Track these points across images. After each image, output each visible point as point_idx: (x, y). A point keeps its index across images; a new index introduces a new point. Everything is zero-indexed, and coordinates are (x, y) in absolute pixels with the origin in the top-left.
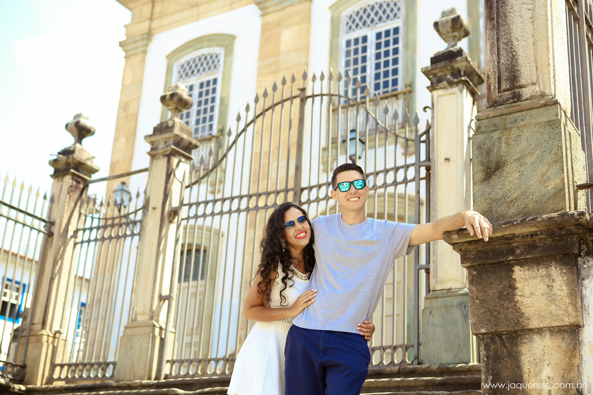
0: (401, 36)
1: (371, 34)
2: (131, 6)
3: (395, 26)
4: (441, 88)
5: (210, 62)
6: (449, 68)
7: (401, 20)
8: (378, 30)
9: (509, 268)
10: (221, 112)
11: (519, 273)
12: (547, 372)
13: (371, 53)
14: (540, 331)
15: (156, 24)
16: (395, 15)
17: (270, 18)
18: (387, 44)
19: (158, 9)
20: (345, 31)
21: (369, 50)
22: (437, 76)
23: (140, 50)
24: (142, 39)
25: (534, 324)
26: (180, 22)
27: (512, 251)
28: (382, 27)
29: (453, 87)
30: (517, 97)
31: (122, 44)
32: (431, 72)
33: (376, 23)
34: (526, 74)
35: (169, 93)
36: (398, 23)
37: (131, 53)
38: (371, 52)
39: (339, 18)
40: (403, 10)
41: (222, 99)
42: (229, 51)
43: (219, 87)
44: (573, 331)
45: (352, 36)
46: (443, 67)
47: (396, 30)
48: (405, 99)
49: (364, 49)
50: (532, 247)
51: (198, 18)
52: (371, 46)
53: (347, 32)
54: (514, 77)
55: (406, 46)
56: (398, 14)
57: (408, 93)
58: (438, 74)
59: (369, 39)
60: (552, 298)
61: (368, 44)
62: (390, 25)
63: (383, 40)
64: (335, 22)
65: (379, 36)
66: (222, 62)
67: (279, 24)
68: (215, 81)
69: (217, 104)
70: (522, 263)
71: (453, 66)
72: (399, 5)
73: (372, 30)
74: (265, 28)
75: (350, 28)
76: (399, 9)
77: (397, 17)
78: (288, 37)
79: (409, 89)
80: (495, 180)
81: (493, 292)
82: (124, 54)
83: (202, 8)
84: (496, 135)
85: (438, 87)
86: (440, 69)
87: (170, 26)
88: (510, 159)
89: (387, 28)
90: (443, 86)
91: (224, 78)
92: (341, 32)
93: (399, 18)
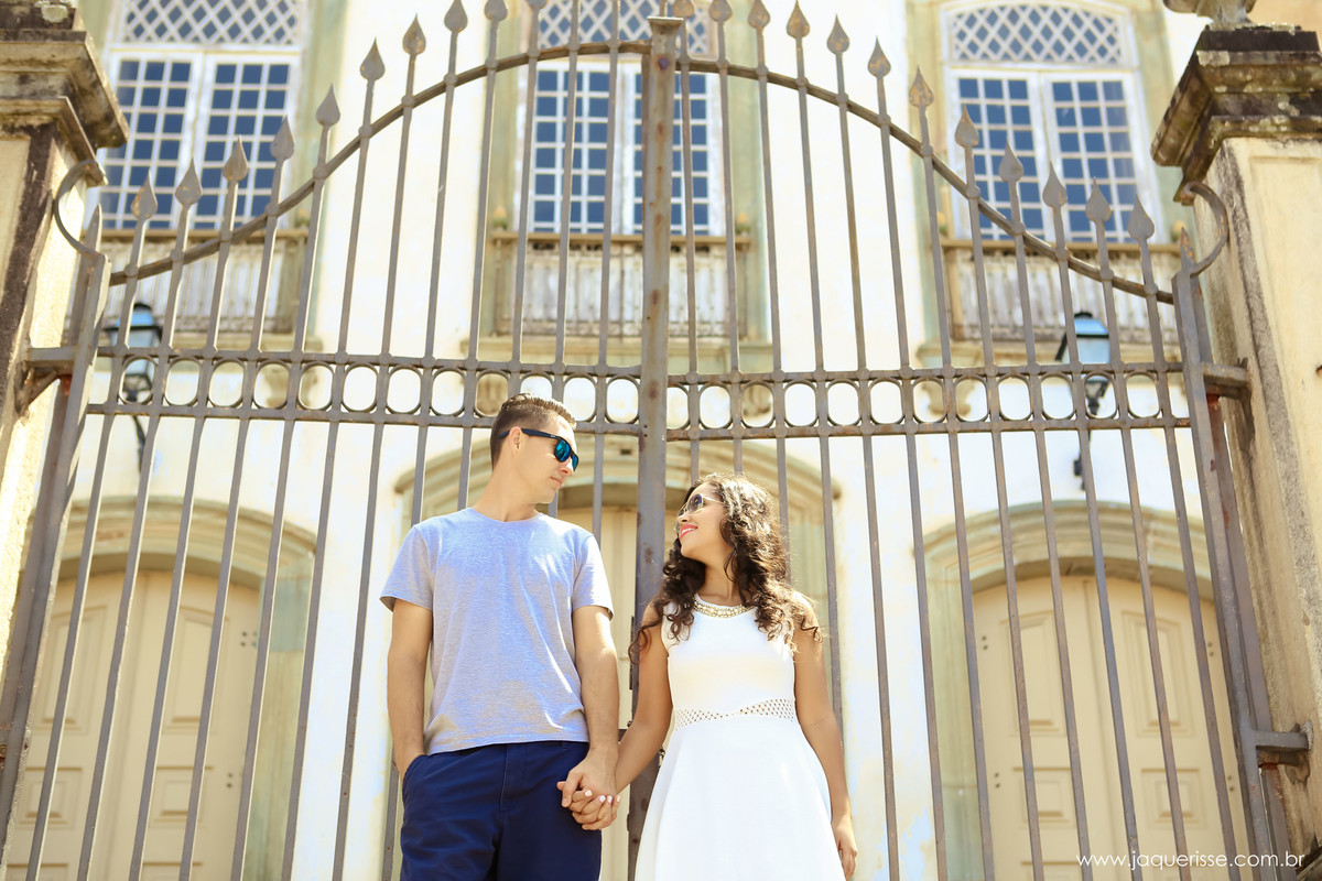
0: (292, 90)
1: (203, 63)
3: (279, 60)
4: (1264, 135)
6: (1293, 77)
7: (297, 48)
8: (226, 59)
13: (197, 112)
16: (280, 34)
18: (249, 100)
20: (121, 35)
21: (191, 103)
22: (1240, 93)
28: (240, 54)
29: (1306, 140)
32: (1229, 74)
33: (221, 40)
36: (286, 54)
38: (197, 110)
40: (304, 26)
45: (146, 52)
46: (1273, 67)
47: (279, 73)
48: (289, 257)
49: (178, 98)
52: (199, 95)
53: (127, 39)
55: (305, 118)
56: (289, 32)
57: (301, 242)
58: (1248, 89)
59: (196, 72)
61: (192, 87)
62: (266, 55)
63: (237, 87)
65: (225, 73)
71: (1309, 75)
72: (292, 10)
73: (206, 52)
75: (139, 31)
76: (292, 22)
77: (284, 40)
79: (304, 230)
85: (1252, 129)
86: (1260, 73)
89: (253, 60)
90: (1271, 129)
92: (109, 34)
93: (289, 42)
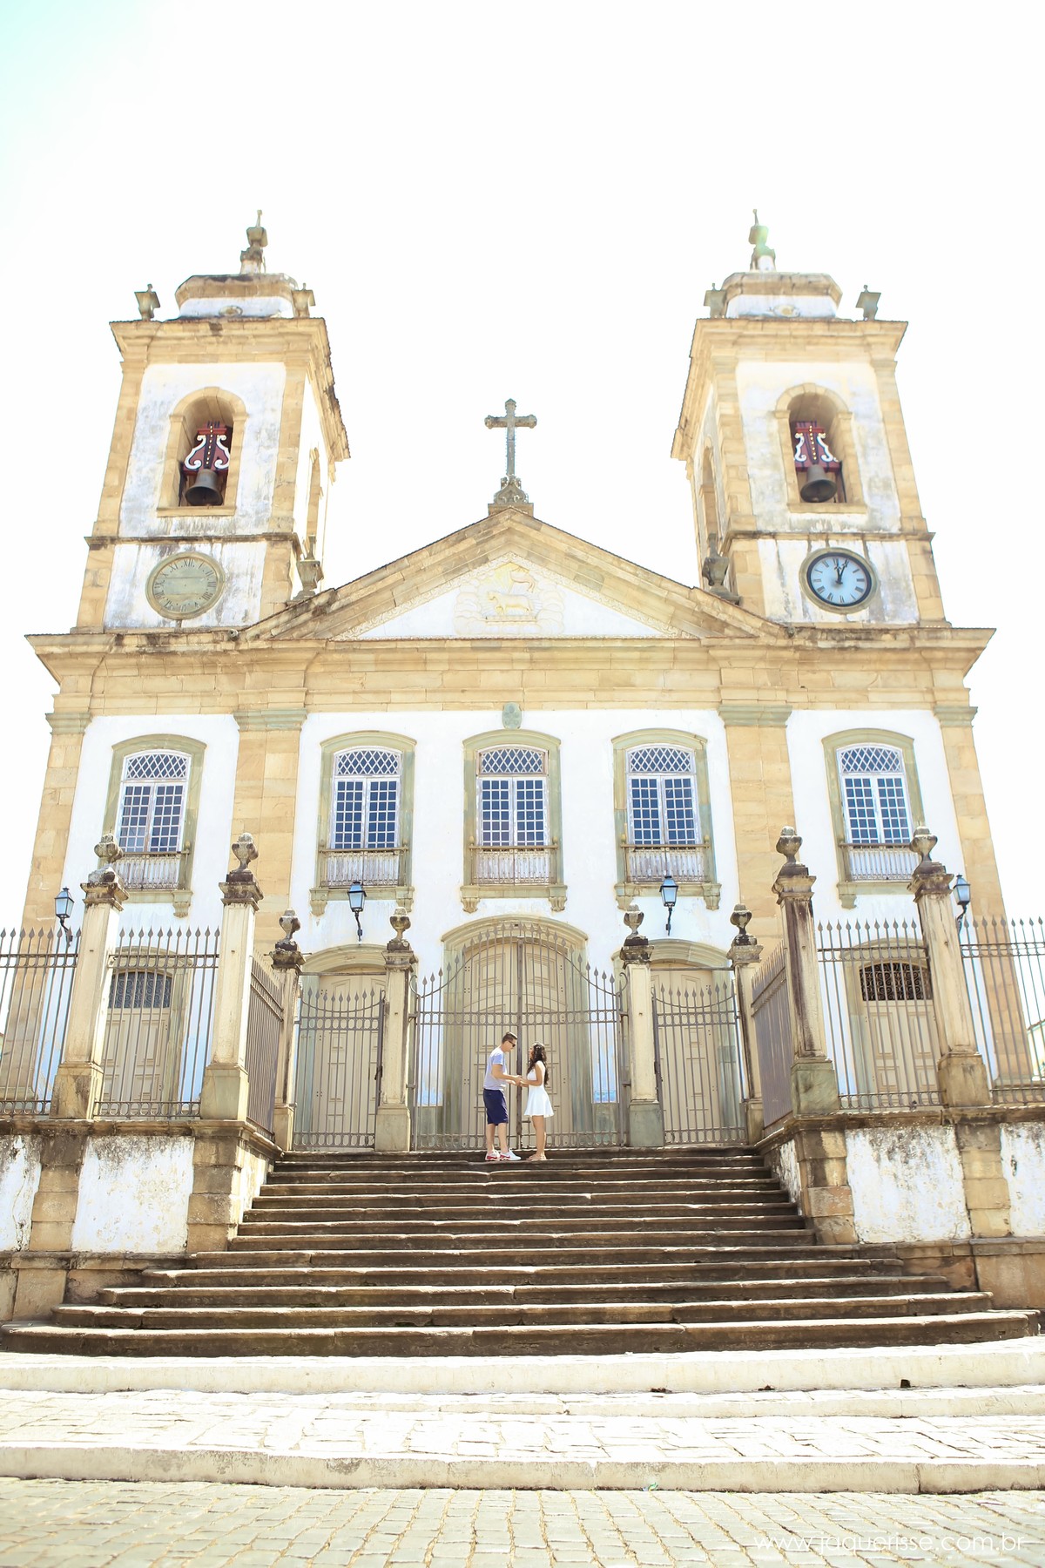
0: (398, 791)
1: (367, 782)
2: (59, 673)
3: (393, 780)
5: (176, 767)
7: (398, 775)
8: (374, 780)
9: (819, 1132)
10: (187, 827)
11: (823, 1134)
12: (835, 1175)
13: (366, 802)
14: (832, 1159)
15: (97, 703)
16: (392, 769)
17: (250, 736)
18: (383, 796)
19: (99, 686)
20: (338, 772)
21: (364, 798)
23: (76, 730)
24: (81, 719)
25: (830, 1156)
26: (131, 710)
27: (821, 1126)
28: (379, 778)
30: (813, 1055)
31: (49, 717)
33: (372, 773)
34: (817, 1045)
35: (399, 916)
36: (395, 778)
37: (61, 730)
39: (331, 756)
40: (400, 765)
41: (189, 813)
42: (198, 760)
43: (185, 797)
44: (844, 1159)
45: (346, 779)
47: (393, 785)
48: (401, 857)
49: (359, 796)
50: (829, 1125)
51: (156, 711)
52: (366, 795)
53: (340, 774)
54: (811, 1045)
55: (403, 803)
56: (395, 768)
59: (364, 786)
60: (837, 1146)
61: (364, 792)
62: (388, 778)
63: (379, 791)
64: (326, 760)
65: (374, 786)
66: (188, 769)
67: (262, 745)
68: (179, 789)
69: (183, 816)
70: (824, 1131)
72: (396, 759)
73: (367, 778)
74: (243, 745)
75: (343, 770)
76: (395, 764)
77: (394, 772)
78: (273, 763)
79: (406, 847)
80: (809, 1093)
81: (813, 1142)
82: (51, 730)
83: (162, 702)
84: (808, 1072)
87: (117, 711)
88: (816, 1084)
89: (384, 780)
91: (191, 789)
92: (333, 772)
93: (396, 773)
